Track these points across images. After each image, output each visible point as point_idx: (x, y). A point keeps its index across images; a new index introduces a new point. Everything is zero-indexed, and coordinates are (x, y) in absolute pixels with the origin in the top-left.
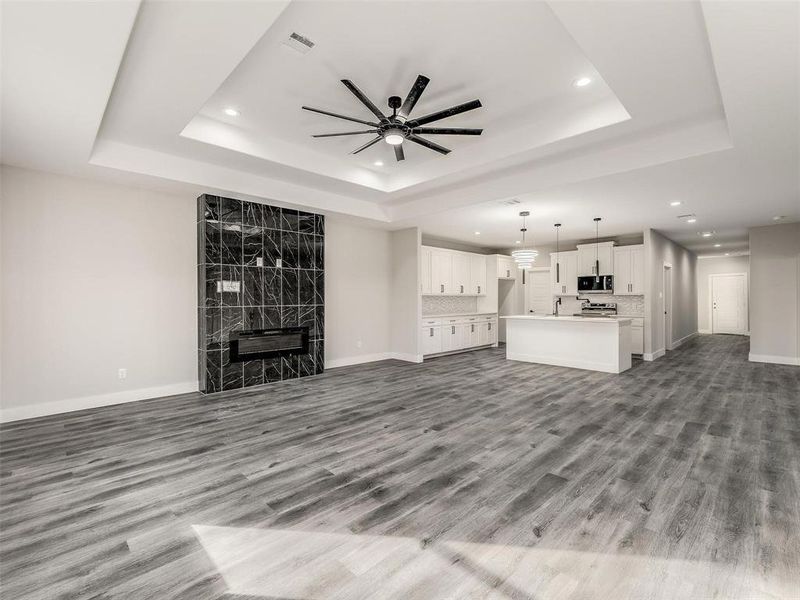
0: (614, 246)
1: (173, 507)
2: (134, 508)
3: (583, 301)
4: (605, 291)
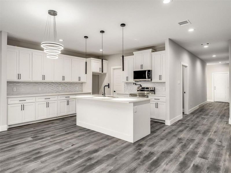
0: (153, 52)
3: (138, 86)
4: (147, 80)
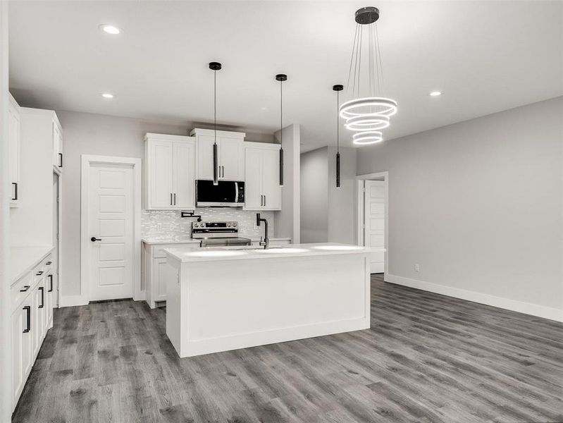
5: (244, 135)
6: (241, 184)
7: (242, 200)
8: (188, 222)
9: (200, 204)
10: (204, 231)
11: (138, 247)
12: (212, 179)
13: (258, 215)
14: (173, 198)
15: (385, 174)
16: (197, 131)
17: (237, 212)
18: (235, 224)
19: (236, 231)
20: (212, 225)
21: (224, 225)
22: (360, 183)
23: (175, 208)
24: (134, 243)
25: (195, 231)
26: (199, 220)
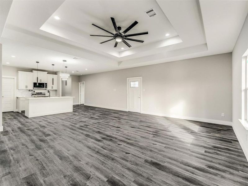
1: (189, 152)
2: (197, 159)
5: (47, 72)
6: (46, 84)
7: (46, 87)
8: (31, 92)
9: (34, 88)
10: (36, 94)
11: (15, 98)
12: (37, 82)
13: (48, 91)
14: (27, 87)
15: (84, 82)
16: (33, 71)
17: (45, 90)
18: (45, 93)
19: (45, 94)
20: (38, 93)
21: (41, 93)
22: (80, 84)
23: (27, 89)
24: (14, 97)
25: (33, 94)
26: (34, 92)
